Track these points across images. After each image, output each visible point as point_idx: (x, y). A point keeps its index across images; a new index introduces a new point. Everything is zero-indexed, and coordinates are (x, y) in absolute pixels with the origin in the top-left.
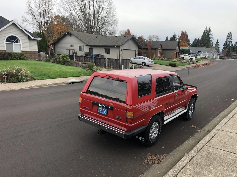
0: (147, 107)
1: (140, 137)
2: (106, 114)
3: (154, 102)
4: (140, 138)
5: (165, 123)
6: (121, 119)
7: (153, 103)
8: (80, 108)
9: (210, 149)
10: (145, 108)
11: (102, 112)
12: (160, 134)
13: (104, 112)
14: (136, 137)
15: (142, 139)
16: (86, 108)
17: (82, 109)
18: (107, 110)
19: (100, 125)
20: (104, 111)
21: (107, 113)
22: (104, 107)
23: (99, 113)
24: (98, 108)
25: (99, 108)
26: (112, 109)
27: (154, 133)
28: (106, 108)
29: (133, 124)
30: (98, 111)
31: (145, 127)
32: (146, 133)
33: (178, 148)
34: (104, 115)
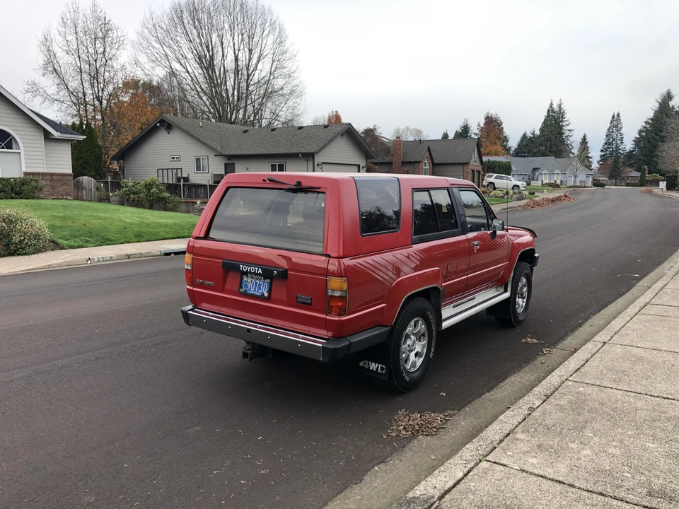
0: (390, 267)
1: (373, 363)
2: (266, 295)
3: (411, 257)
4: (373, 366)
5: (445, 324)
6: (310, 304)
7: (408, 257)
8: (188, 287)
9: (580, 389)
10: (383, 269)
11: (255, 290)
12: (431, 355)
13: (259, 288)
14: (361, 364)
15: (379, 369)
16: (207, 282)
17: (195, 289)
18: (268, 281)
19: (249, 330)
20: (260, 285)
21: (270, 291)
22: (260, 271)
23: (246, 295)
24: (242, 279)
25: (245, 278)
26: (284, 275)
27: (414, 352)
28: (267, 274)
29: (347, 315)
30: (241, 287)
31: (387, 328)
32: (388, 349)
33: (488, 394)
34: (261, 298)
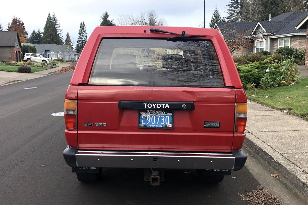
2: (170, 126)
6: (218, 127)
11: (156, 124)
13: (161, 121)
16: (97, 124)
17: (79, 132)
18: (170, 114)
19: (155, 158)
20: (161, 118)
22: (167, 106)
23: (146, 128)
24: (140, 115)
25: (143, 115)
26: (191, 107)
30: (140, 123)
34: (165, 129)
